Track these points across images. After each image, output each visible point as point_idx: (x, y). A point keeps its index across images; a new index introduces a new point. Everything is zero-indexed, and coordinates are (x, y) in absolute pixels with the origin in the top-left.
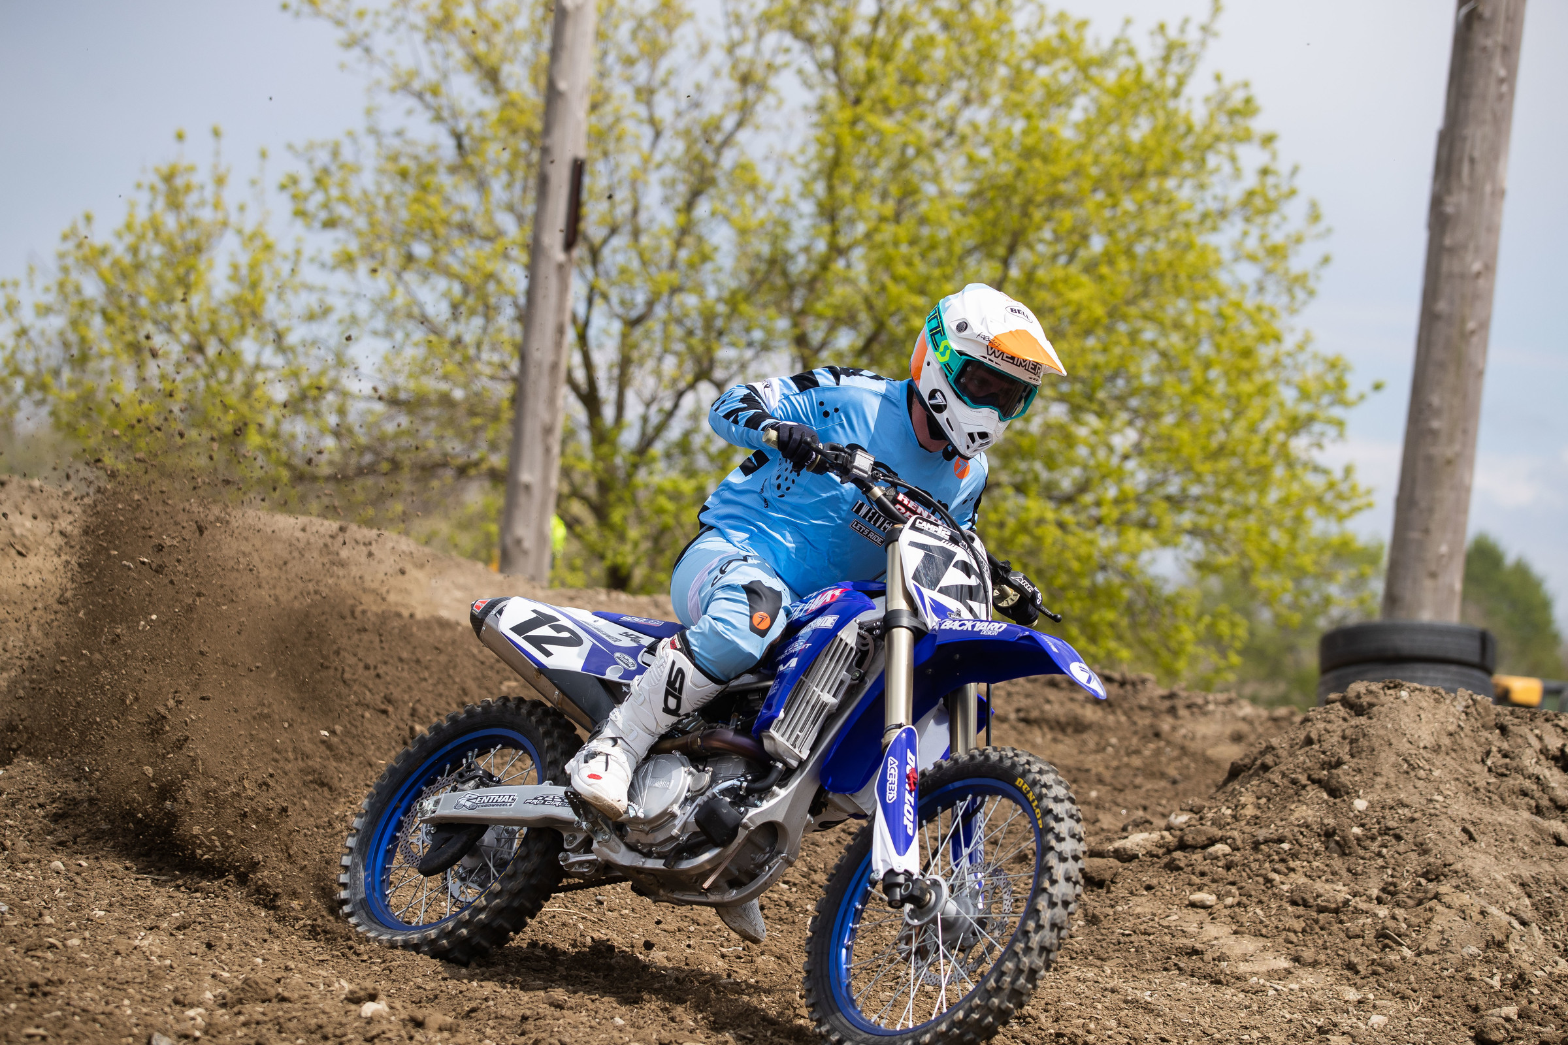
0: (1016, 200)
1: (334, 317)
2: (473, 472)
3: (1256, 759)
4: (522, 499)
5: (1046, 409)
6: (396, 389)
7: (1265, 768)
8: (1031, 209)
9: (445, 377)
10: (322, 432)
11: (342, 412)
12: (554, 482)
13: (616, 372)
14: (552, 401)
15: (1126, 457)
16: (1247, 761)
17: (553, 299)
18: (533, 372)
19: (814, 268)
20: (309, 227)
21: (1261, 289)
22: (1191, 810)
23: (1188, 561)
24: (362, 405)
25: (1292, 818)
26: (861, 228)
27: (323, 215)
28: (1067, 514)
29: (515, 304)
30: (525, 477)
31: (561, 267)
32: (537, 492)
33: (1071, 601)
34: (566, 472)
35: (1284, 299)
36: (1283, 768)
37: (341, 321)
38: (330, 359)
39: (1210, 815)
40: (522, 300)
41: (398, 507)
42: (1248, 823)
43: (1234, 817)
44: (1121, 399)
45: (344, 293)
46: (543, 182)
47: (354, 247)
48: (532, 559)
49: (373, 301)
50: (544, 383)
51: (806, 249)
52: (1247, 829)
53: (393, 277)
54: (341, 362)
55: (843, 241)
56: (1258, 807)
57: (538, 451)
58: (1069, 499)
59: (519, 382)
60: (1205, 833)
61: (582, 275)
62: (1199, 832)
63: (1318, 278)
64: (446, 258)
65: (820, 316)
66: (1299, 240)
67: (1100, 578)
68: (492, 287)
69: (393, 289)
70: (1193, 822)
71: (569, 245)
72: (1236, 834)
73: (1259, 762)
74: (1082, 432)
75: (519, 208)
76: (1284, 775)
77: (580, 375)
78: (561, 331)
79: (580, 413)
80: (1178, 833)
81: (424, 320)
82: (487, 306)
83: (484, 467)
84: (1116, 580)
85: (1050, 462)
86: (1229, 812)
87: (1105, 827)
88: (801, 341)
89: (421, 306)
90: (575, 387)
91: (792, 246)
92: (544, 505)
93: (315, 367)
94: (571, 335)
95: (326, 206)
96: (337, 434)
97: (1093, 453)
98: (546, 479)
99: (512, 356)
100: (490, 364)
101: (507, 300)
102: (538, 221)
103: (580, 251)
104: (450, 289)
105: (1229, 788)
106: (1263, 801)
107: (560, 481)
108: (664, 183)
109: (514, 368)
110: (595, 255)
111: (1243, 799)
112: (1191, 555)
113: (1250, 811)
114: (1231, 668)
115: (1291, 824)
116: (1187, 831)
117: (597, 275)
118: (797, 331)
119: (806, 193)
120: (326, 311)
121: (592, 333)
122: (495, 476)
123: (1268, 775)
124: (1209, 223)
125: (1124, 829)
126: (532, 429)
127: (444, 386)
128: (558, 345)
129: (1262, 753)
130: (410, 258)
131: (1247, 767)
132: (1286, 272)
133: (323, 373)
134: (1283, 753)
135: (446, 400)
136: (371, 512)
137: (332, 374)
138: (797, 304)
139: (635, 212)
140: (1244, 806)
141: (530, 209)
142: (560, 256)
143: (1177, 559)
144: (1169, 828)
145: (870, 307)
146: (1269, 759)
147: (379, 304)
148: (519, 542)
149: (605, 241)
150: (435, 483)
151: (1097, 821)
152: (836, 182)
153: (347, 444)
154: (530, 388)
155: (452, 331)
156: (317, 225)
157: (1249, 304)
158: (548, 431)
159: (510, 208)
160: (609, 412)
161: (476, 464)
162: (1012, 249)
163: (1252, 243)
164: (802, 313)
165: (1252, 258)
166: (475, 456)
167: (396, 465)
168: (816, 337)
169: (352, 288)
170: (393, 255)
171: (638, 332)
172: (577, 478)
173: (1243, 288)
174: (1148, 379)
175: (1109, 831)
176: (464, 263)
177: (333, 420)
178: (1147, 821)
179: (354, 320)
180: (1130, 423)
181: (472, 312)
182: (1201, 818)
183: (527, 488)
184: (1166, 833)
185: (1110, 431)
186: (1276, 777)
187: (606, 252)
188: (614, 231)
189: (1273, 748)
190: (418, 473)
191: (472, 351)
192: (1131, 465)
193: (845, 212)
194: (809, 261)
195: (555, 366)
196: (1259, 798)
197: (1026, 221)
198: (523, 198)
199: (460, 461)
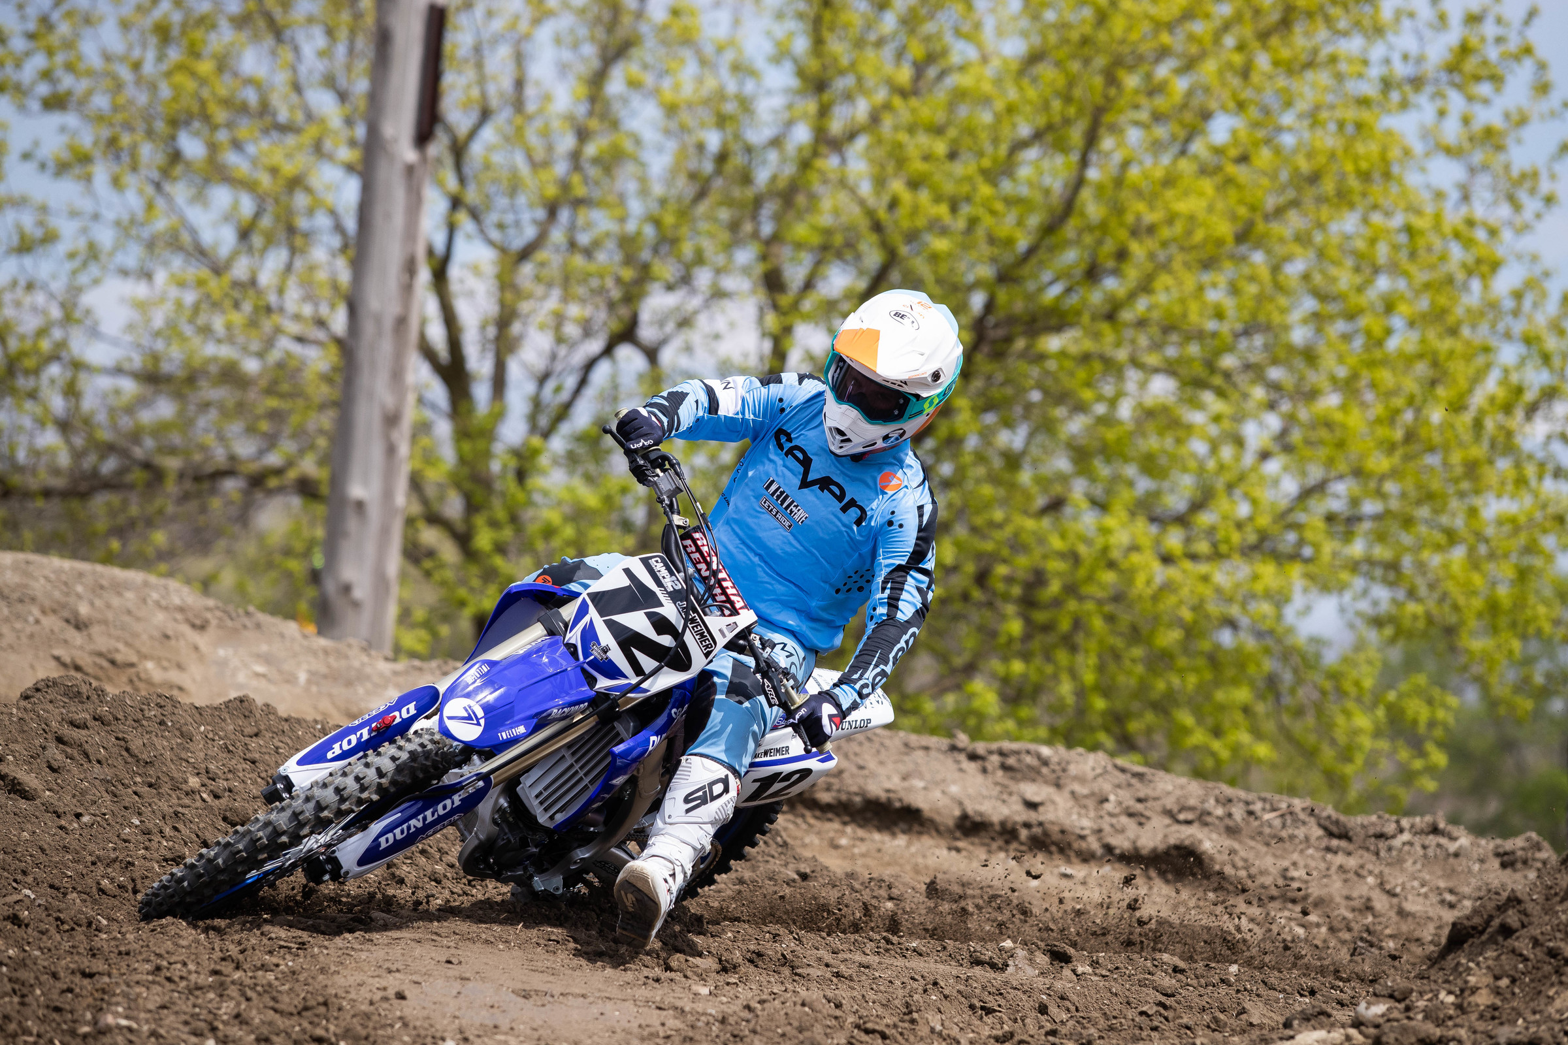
0: (1100, 61)
1: (62, 248)
2: (273, 482)
3: (1491, 918)
4: (352, 523)
5: (1143, 385)
6: (156, 358)
7: (1507, 931)
8: (1122, 74)
9: (230, 339)
10: (41, 423)
11: (71, 391)
12: (401, 498)
13: (492, 332)
14: (397, 375)
15: (1265, 455)
16: (1477, 920)
17: (399, 219)
18: (368, 328)
19: (789, 170)
20: (22, 108)
21: (1466, 197)
22: (1391, 996)
23: (1359, 614)
24: (105, 383)
25: (1551, 1010)
26: (861, 109)
27: (43, 89)
28: (1174, 540)
29: (339, 228)
30: (356, 491)
31: (410, 170)
32: (374, 512)
33: (1181, 672)
34: (416, 484)
35: (1504, 211)
36: (1536, 932)
37: (72, 256)
38: (56, 313)
39: (1421, 1004)
40: (351, 224)
41: (160, 538)
42: (1481, 1017)
43: (1459, 1007)
44: (1254, 370)
45: (74, 214)
46: (383, 39)
47: (87, 139)
48: (366, 615)
49: (118, 223)
50: (386, 346)
51: (776, 142)
52: (1481, 1026)
53: (150, 190)
54: (71, 314)
55: (836, 126)
56: (1497, 992)
57: (377, 452)
58: (1182, 520)
59: (347, 348)
60: (1415, 1031)
61: (440, 184)
62: (1404, 1030)
63: (1553, 177)
64: (231, 158)
65: (799, 246)
66: (1522, 121)
67: (1226, 638)
68: (301, 200)
69: (150, 206)
70: (1395, 1014)
71: (423, 137)
72: (1463, 1033)
73: (1496, 923)
74: (1197, 418)
75: (342, 82)
76: (1536, 943)
77: (437, 334)
78: (410, 268)
79: (438, 392)
80: (1372, 1031)
81: (200, 252)
82: (291, 230)
83: (292, 474)
84: (1251, 644)
85: (1150, 465)
86: (1451, 999)
87: (1255, 1021)
88: (773, 282)
89: (193, 232)
90: (428, 353)
91: (757, 135)
92: (385, 531)
93: (29, 324)
94: (424, 275)
95: (46, 75)
96: (64, 426)
97: (1214, 448)
98: (388, 494)
99: (333, 306)
100: (297, 317)
101: (322, 221)
102: (375, 99)
103: (438, 147)
104: (235, 206)
105: (1450, 961)
106: (1504, 982)
107: (408, 496)
108: (558, 40)
109: (339, 321)
110: (458, 151)
111: (1472, 980)
112: (1364, 606)
113: (1483, 999)
114: (1431, 770)
115: (1550, 1018)
116: (1386, 1027)
117: (462, 180)
118: (768, 266)
119: (781, 55)
120: (50, 238)
121: (455, 272)
122: (307, 489)
123: (1512, 942)
124: (1395, 96)
125: (1287, 1025)
126: (367, 417)
127: (225, 352)
128: (408, 289)
129: (1501, 909)
130: (176, 157)
131: (1477, 931)
132: (1507, 167)
133: (42, 332)
134: (1534, 909)
135: (230, 375)
136: (115, 545)
137: (57, 334)
138: (767, 229)
139: (519, 84)
140: (1474, 990)
141: (361, 86)
142: (410, 155)
143: (1342, 610)
144: (1358, 1024)
145: (877, 227)
146: (1512, 918)
147: (126, 228)
148: (347, 589)
149: (473, 133)
150: (216, 503)
151: (1243, 1011)
152: (827, 35)
153: (79, 441)
154: (363, 355)
155: (241, 269)
156: (35, 106)
157: (1453, 216)
158: (392, 420)
159: (329, 82)
160: (481, 392)
161: (278, 472)
162: (1091, 139)
163: (1452, 131)
164: (775, 239)
165: (1451, 152)
166: (274, 459)
167: (156, 475)
168: (795, 273)
169: (86, 205)
170: (148, 152)
171: (527, 269)
172: (431, 492)
173: (1439, 195)
174: (1299, 335)
175: (1261, 1026)
176: (254, 162)
177: (57, 404)
178: (1323, 1013)
179: (93, 253)
180: (1271, 406)
181: (270, 241)
182: (1408, 1009)
183: (360, 505)
184: (1353, 1032)
185: (1239, 418)
186: (1523, 945)
187: (477, 149)
188: (485, 114)
189: (1519, 902)
190: (188, 485)
191: (272, 299)
192: (1272, 467)
193: (842, 83)
194: (783, 160)
195: (401, 322)
196: (1497, 978)
197: (1113, 92)
198: (349, 68)
199: (254, 467)
